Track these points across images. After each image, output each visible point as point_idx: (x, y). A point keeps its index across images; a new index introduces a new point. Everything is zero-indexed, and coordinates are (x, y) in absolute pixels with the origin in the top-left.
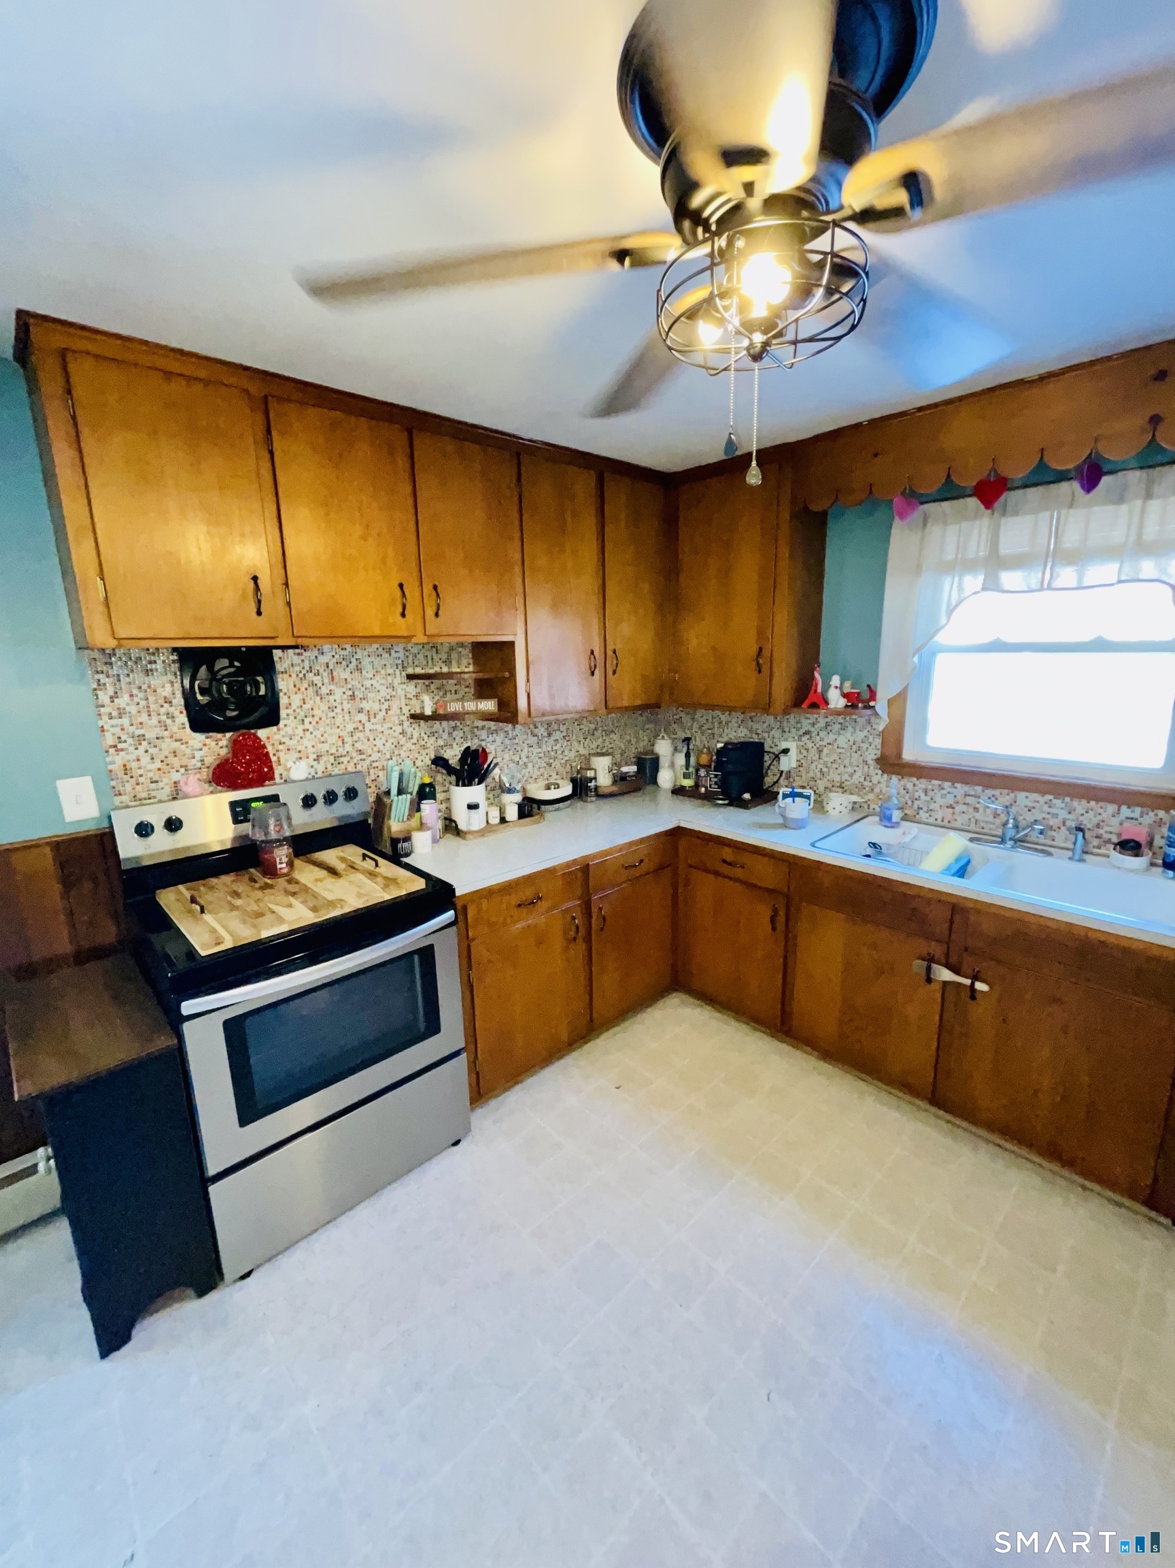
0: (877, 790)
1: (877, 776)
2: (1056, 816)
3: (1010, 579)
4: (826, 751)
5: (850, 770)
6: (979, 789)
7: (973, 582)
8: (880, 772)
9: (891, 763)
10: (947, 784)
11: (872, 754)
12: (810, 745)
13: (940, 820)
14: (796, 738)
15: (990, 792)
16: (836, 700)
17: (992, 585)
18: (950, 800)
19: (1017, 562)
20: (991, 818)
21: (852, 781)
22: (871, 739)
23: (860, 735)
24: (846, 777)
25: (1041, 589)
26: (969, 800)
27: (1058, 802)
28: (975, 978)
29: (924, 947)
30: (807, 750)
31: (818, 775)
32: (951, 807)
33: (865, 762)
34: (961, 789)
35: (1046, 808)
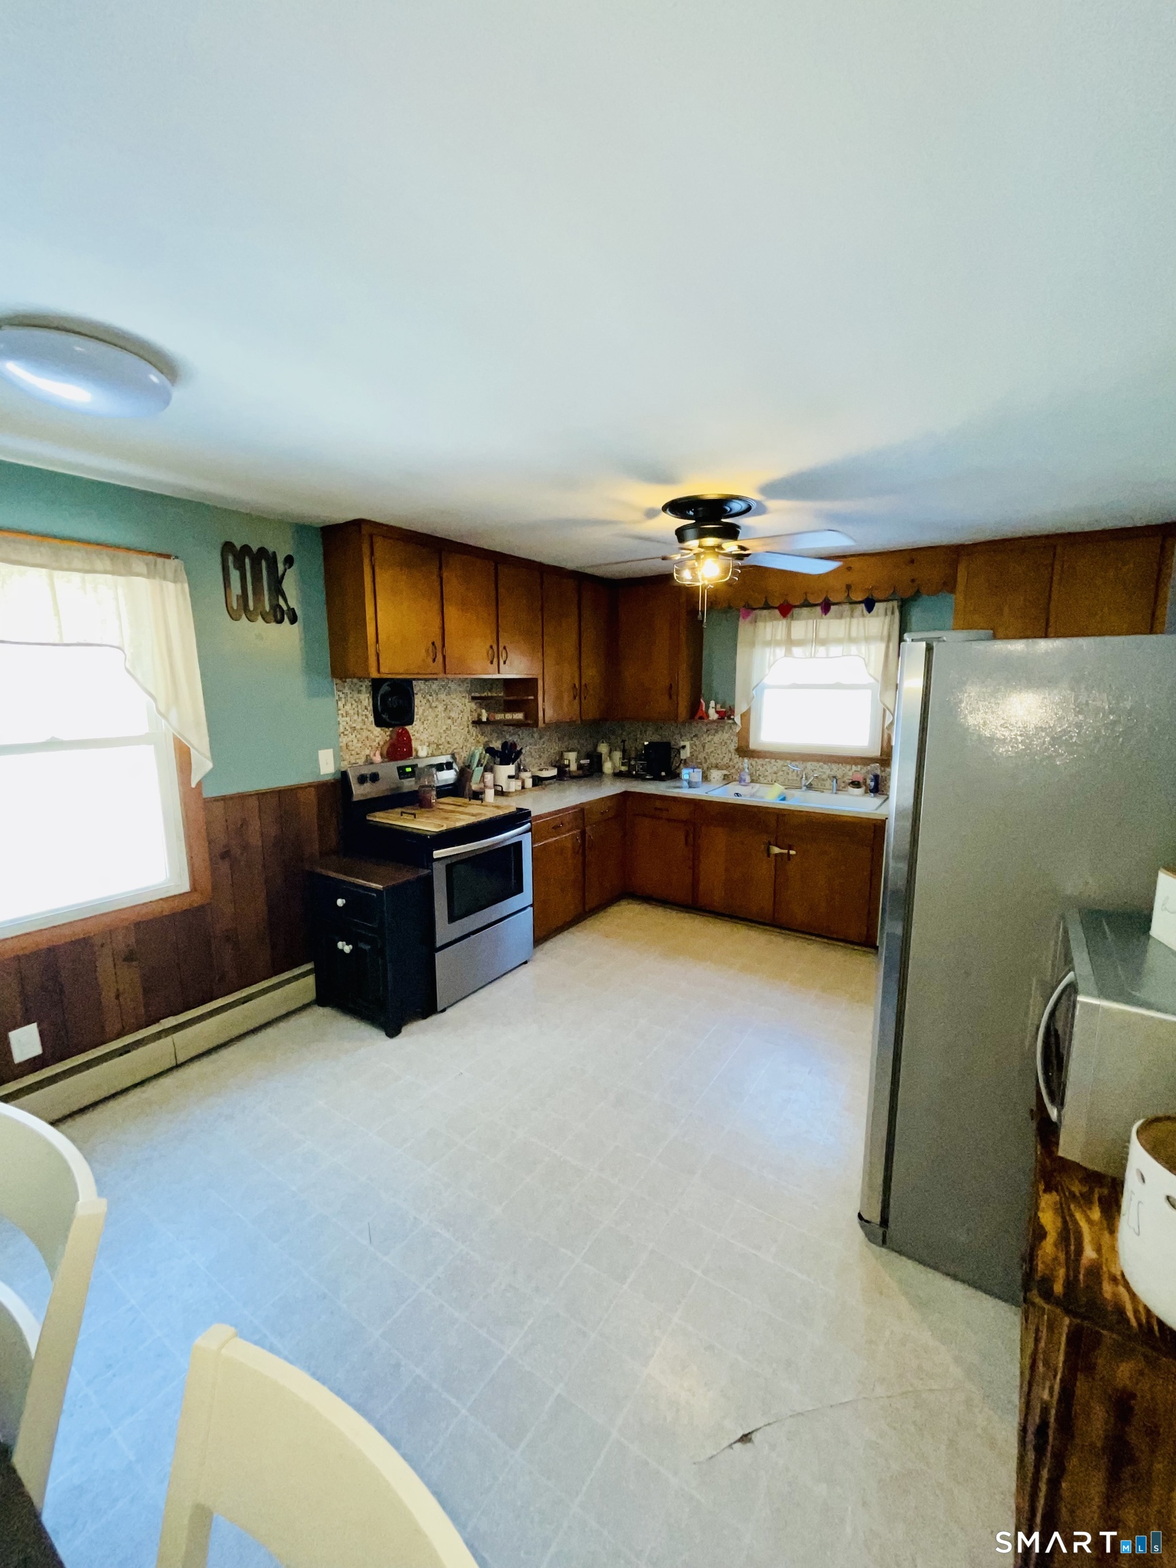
0: (737, 767)
1: (736, 758)
2: (825, 773)
3: (797, 651)
4: (706, 746)
5: (721, 756)
6: (789, 761)
7: (780, 651)
8: (738, 756)
9: (744, 751)
10: (773, 761)
11: (733, 747)
12: (697, 743)
13: (770, 781)
14: (689, 739)
15: (793, 764)
16: (713, 715)
17: (789, 653)
18: (775, 769)
19: (800, 643)
20: (795, 778)
21: (722, 763)
22: (732, 738)
23: (726, 736)
24: (719, 761)
25: (811, 657)
26: (784, 768)
27: (825, 766)
28: (790, 848)
29: (765, 838)
30: (696, 746)
31: (703, 760)
32: (775, 773)
33: (730, 751)
34: (780, 763)
35: (820, 769)
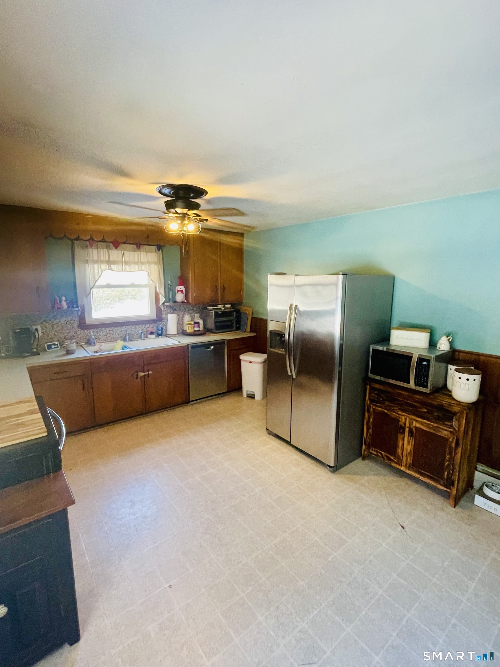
0: (80, 336)
4: (55, 326)
5: (68, 331)
6: (113, 328)
7: (104, 266)
8: (79, 330)
10: (103, 329)
11: (76, 324)
12: (47, 325)
14: (40, 324)
15: (116, 328)
17: (110, 268)
19: (114, 263)
25: (123, 271)
26: (111, 332)
27: (133, 327)
28: (148, 371)
29: (134, 369)
32: (106, 335)
33: (73, 327)
34: (108, 329)
35: (130, 329)
